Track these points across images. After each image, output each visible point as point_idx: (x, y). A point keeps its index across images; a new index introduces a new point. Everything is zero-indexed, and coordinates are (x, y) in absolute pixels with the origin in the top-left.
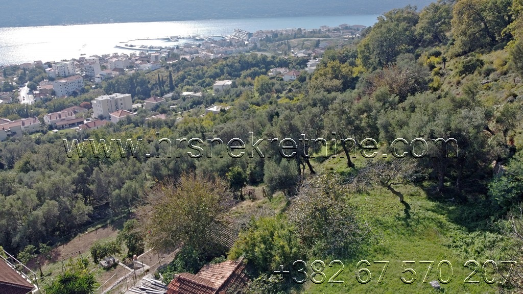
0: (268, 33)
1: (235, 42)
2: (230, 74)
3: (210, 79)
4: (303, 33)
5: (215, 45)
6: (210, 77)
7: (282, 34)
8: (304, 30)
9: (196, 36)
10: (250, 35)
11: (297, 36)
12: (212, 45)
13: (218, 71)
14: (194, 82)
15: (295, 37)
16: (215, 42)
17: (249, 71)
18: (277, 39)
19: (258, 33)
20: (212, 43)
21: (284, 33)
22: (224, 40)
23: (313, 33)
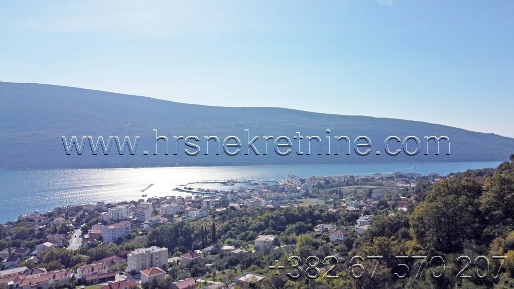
0: (321, 179)
1: (288, 188)
2: (274, 228)
3: (254, 231)
4: (356, 181)
5: (268, 191)
6: (254, 230)
7: (334, 181)
8: (357, 176)
9: (251, 181)
10: (303, 181)
11: (349, 183)
12: (265, 190)
13: (262, 223)
14: (237, 233)
15: (347, 185)
16: (268, 188)
17: (294, 226)
18: (329, 186)
19: (311, 179)
20: (265, 188)
21: (337, 179)
22: (277, 186)
23: (366, 181)
